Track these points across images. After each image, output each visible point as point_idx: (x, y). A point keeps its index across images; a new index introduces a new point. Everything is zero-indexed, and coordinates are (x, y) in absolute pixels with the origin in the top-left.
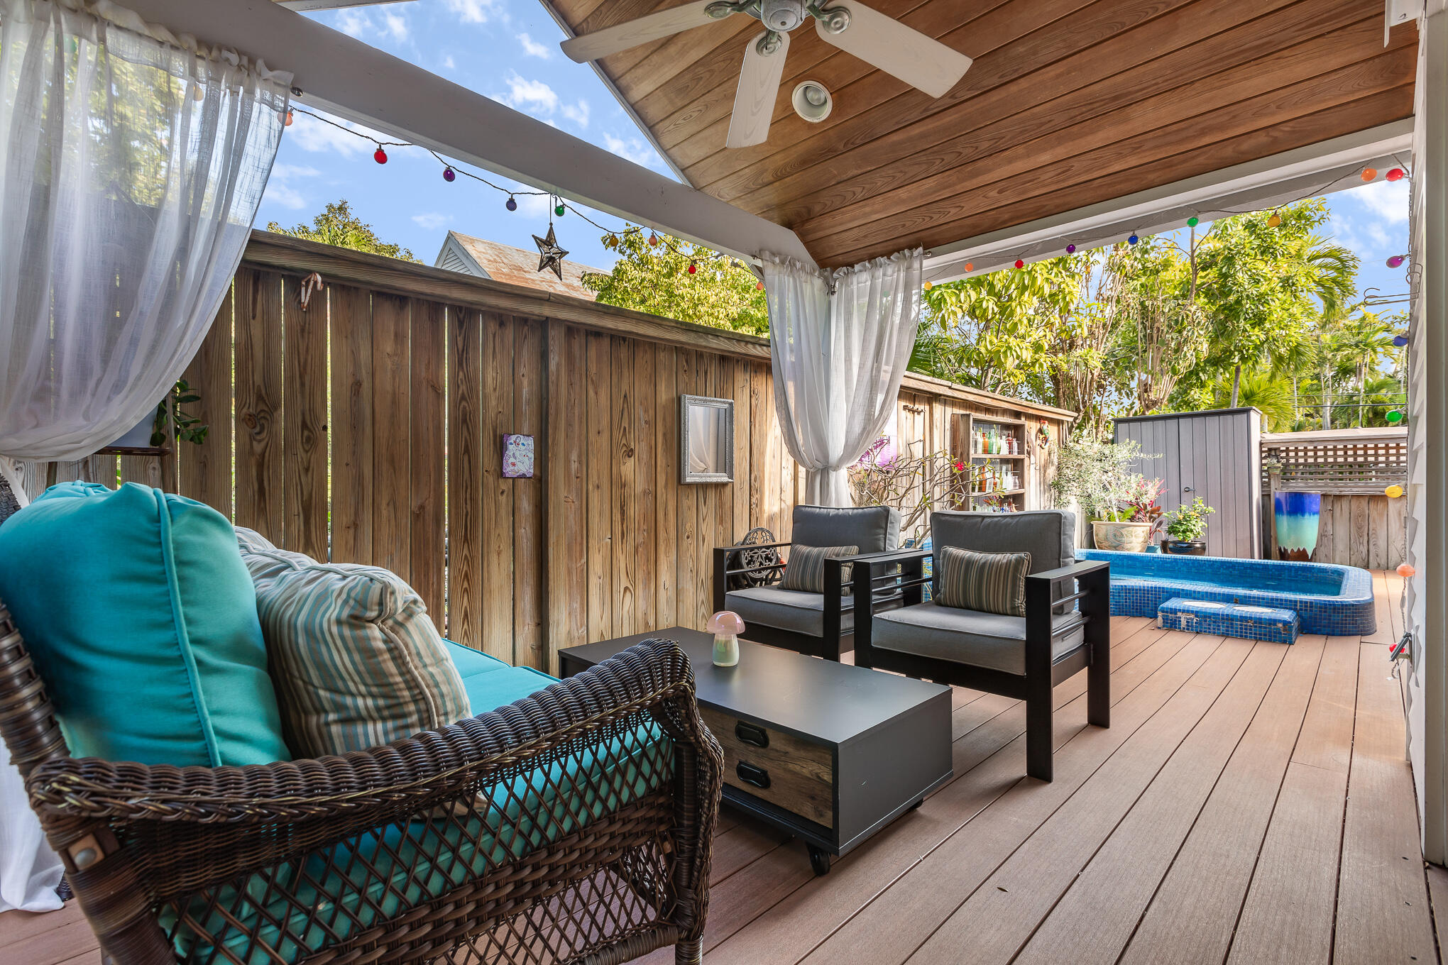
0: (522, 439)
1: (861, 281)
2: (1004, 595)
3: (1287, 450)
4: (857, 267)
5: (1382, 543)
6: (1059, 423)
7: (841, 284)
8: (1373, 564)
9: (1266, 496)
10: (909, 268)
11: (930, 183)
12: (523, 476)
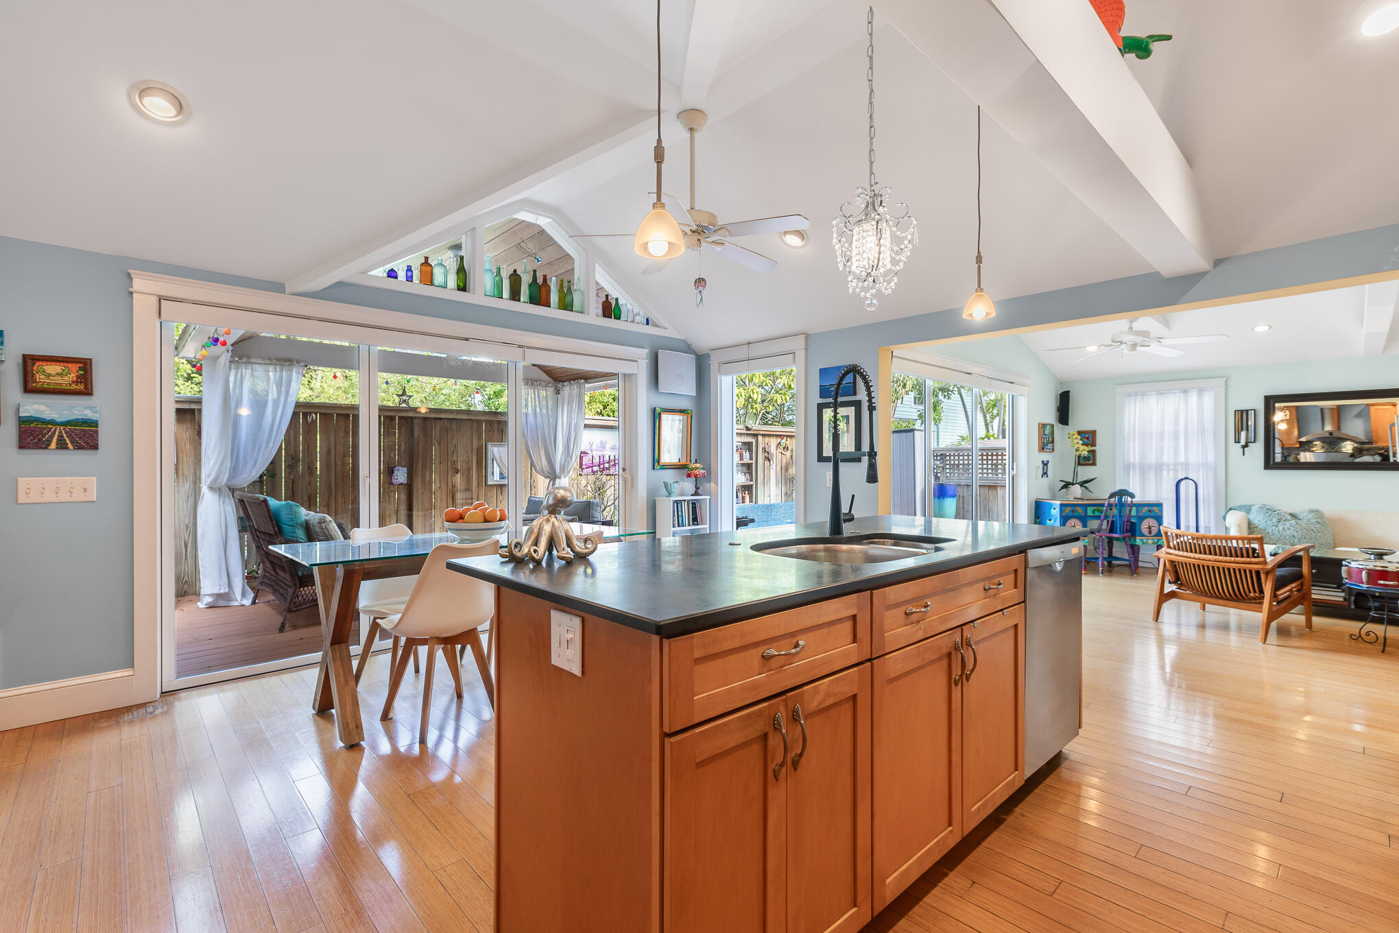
0: (401, 468)
3: (950, 456)
12: (402, 484)
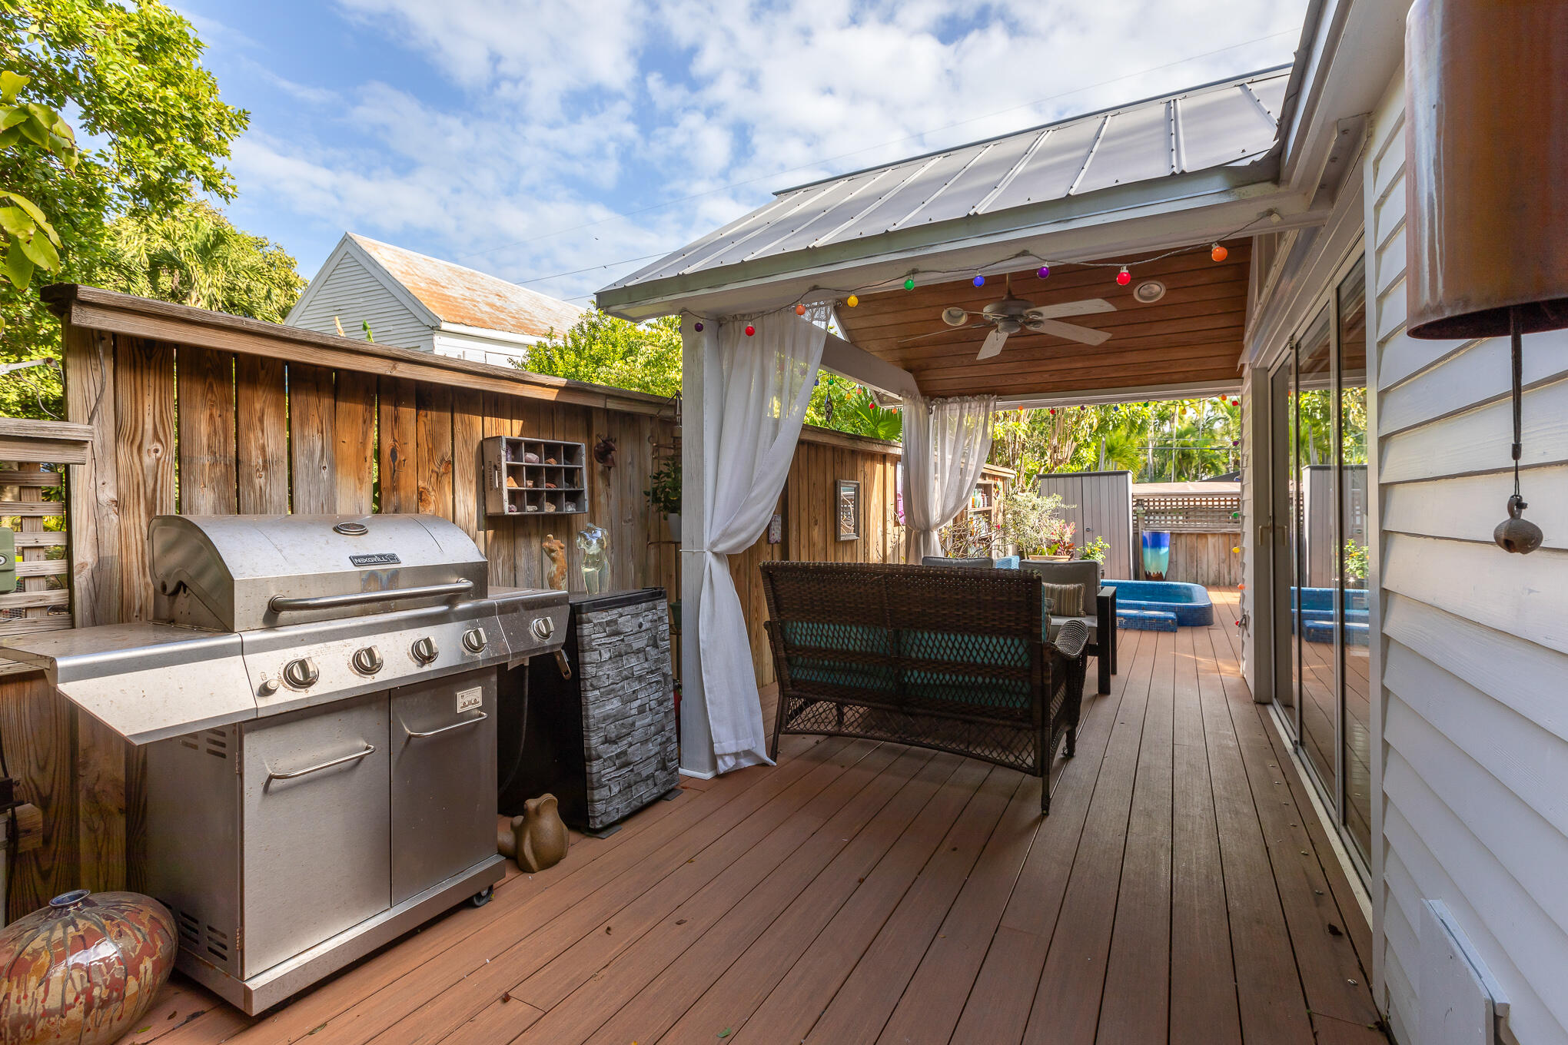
1: (952, 410)
2: (1073, 605)
3: (1148, 501)
4: (950, 400)
5: (1205, 567)
6: (1004, 479)
7: (937, 409)
8: (1200, 581)
9: (1136, 534)
10: (987, 406)
11: (1012, 365)
12: (777, 542)
